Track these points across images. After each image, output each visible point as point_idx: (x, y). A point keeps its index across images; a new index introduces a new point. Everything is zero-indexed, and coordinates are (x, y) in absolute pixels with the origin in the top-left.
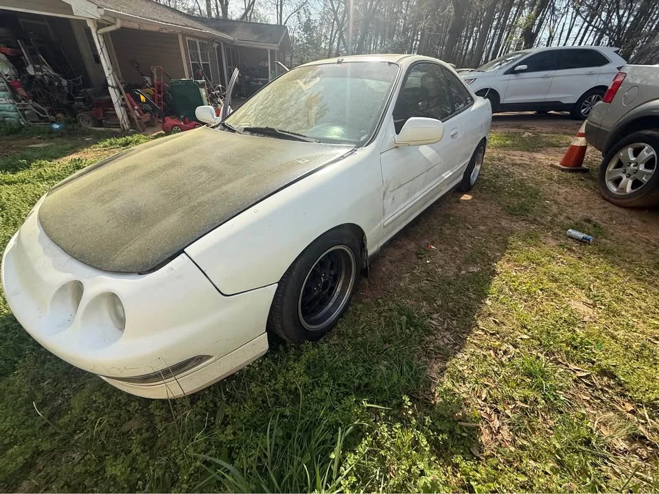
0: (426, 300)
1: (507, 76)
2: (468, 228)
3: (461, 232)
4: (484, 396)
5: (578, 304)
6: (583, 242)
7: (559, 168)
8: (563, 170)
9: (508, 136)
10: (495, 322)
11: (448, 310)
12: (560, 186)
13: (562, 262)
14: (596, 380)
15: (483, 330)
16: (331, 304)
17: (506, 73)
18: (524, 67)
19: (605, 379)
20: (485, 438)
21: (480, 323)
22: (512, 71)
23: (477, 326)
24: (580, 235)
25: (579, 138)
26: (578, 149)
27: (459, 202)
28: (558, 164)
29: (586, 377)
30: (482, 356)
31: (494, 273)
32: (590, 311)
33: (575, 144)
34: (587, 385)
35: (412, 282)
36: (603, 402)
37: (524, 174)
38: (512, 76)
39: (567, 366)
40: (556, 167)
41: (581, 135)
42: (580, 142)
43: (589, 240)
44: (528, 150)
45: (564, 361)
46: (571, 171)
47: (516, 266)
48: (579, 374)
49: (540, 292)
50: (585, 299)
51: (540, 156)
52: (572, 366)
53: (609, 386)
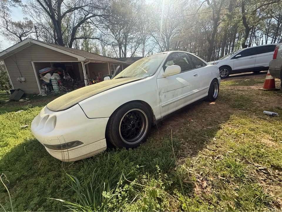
0: (183, 138)
1: (233, 60)
2: (211, 113)
3: (206, 115)
4: (201, 173)
5: (266, 140)
6: (272, 116)
7: (263, 90)
8: (265, 90)
9: (237, 82)
10: (216, 146)
11: (193, 142)
12: (263, 96)
13: (259, 124)
14: (270, 171)
15: (209, 149)
16: (138, 136)
17: (232, 59)
18: (240, 55)
19: (277, 171)
20: (197, 189)
21: (208, 146)
22: (234, 58)
23: (206, 147)
24: (271, 113)
25: (269, 76)
26: (270, 81)
27: (209, 105)
28: (262, 88)
29: (264, 169)
30: (205, 158)
31: (220, 128)
32: (274, 143)
33: (267, 79)
34: (264, 173)
35: (179, 132)
36: (274, 181)
37: (243, 93)
38: (235, 60)
39: (253, 164)
40: (261, 90)
41: (269, 75)
42: (269, 77)
43: (276, 115)
44: (247, 85)
45: (252, 162)
46: (269, 90)
47: (233, 126)
48: (260, 168)
49: (243, 135)
50: (271, 138)
51: (252, 87)
52: (256, 164)
53: (279, 174)
